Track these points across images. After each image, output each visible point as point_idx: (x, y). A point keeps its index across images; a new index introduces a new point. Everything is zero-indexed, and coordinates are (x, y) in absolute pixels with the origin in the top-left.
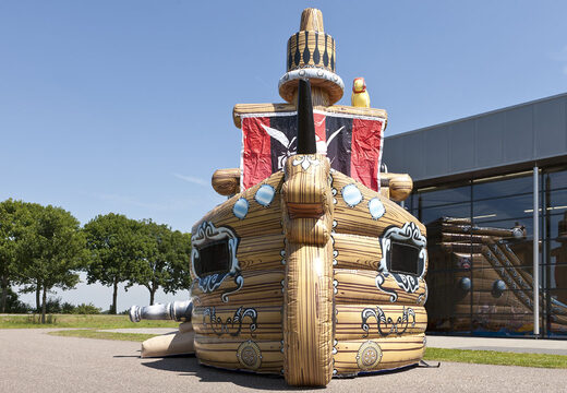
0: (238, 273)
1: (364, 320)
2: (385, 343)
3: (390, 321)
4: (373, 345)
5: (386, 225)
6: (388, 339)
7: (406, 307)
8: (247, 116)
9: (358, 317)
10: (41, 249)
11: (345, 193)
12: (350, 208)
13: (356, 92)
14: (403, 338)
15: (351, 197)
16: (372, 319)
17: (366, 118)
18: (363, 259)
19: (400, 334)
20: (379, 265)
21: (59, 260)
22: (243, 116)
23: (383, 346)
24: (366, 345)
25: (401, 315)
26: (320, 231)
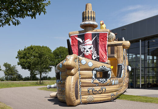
0: (62, 80)
1: (88, 91)
2: (95, 96)
3: (96, 91)
4: (91, 96)
5: (93, 68)
6: (96, 95)
7: (102, 87)
8: (72, 35)
9: (87, 90)
10: (38, 62)
11: (82, 62)
12: (83, 65)
13: (101, 25)
14: (101, 95)
15: (83, 62)
16: (91, 90)
17: (103, 33)
18: (87, 76)
19: (100, 94)
20: (92, 77)
21: (44, 65)
22: (71, 35)
23: (94, 97)
24: (90, 97)
25: (100, 89)
26: (72, 72)
